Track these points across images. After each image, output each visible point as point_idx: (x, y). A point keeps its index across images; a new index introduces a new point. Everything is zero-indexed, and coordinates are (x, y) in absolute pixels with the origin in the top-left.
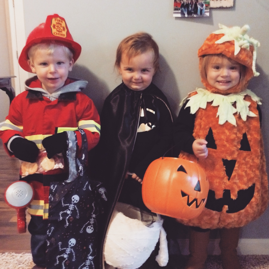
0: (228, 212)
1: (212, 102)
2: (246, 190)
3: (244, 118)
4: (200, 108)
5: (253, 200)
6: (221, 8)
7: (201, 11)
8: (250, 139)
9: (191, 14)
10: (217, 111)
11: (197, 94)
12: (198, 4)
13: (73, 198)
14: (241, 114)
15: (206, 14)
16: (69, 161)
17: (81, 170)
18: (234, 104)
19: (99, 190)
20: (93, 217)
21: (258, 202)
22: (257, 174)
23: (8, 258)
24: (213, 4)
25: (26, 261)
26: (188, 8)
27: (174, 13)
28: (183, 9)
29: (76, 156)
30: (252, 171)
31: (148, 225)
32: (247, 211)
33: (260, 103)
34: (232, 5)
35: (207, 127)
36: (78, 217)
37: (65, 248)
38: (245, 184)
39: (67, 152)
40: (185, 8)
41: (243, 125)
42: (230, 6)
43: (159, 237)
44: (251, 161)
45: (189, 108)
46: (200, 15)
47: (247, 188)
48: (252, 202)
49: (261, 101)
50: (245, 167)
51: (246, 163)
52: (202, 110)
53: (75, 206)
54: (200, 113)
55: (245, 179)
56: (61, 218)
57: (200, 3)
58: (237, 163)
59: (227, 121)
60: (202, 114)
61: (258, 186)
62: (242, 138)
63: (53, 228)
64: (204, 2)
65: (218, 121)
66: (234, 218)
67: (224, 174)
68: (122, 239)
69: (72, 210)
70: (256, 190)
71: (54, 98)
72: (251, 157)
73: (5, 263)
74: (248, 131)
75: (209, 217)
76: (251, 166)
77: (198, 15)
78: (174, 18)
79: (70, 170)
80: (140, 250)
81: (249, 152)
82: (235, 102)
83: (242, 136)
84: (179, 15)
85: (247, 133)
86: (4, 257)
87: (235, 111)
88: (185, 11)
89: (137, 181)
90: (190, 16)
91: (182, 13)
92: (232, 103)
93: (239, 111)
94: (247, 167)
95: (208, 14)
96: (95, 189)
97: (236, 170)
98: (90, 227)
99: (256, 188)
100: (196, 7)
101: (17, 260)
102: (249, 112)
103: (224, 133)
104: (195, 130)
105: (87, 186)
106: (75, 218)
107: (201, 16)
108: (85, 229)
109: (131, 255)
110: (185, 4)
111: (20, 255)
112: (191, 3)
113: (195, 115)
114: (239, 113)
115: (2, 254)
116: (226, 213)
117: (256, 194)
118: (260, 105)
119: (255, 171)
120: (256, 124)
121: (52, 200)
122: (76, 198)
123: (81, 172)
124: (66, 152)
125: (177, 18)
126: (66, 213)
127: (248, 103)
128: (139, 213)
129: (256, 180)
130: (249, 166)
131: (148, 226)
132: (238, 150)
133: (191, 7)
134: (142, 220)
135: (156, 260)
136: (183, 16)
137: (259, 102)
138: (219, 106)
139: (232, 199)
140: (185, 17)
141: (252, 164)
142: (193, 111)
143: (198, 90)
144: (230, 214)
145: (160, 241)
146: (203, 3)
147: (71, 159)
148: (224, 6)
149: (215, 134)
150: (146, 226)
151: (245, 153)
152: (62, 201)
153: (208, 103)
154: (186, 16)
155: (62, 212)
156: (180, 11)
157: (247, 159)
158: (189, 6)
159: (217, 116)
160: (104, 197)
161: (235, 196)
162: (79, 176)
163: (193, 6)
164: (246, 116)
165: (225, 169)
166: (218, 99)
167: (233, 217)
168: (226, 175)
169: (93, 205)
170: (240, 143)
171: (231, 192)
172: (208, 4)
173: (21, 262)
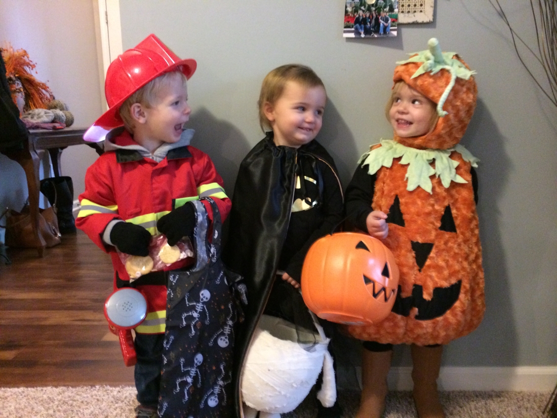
0: (417, 317)
1: (400, 158)
2: (446, 289)
3: (446, 184)
4: (383, 167)
5: (457, 304)
6: (415, 24)
7: (385, 28)
8: (456, 215)
9: (370, 34)
10: (406, 171)
11: (381, 147)
12: (380, 18)
13: (202, 294)
14: (441, 177)
15: (392, 34)
16: (197, 242)
17: (214, 253)
18: (432, 163)
19: (239, 287)
20: (230, 325)
21: (465, 308)
22: (465, 266)
23: (99, 393)
24: (402, 19)
25: (126, 398)
26: (365, 24)
27: (345, 32)
28: (358, 25)
29: (206, 235)
30: (458, 262)
31: (308, 348)
32: (446, 320)
33: (475, 165)
34: (432, 20)
35: (393, 194)
36: (207, 322)
37: (189, 369)
38: (446, 280)
39: (195, 229)
40: (360, 25)
41: (446, 193)
42: (428, 21)
43: (321, 365)
44: (456, 246)
45: (367, 166)
46: (383, 34)
47: (449, 286)
48: (455, 308)
49: (477, 163)
50: (447, 254)
51: (448, 250)
52: (386, 169)
53: (205, 306)
54: (382, 175)
55: (446, 273)
56: (184, 323)
57: (384, 16)
58: (434, 247)
59: (419, 187)
60: (385, 175)
61: (466, 284)
62: (443, 213)
63: (172, 337)
64: (389, 15)
65: (406, 186)
66: (426, 328)
67: (413, 263)
68: (269, 370)
69: (200, 312)
70: (462, 291)
71: (160, 157)
72: (456, 241)
73: (96, 400)
74: (453, 204)
75: (392, 324)
76: (456, 254)
77: (380, 34)
78: (345, 40)
79: (198, 255)
80: (295, 385)
81: (453, 233)
82: (434, 160)
83: (443, 209)
84: (352, 35)
85: (451, 205)
86: (95, 392)
87: (432, 171)
88: (361, 28)
89: (290, 284)
90: (368, 36)
91: (357, 32)
92: (428, 160)
93: (438, 173)
94: (449, 256)
95: (395, 33)
96: (232, 285)
97: (433, 258)
98: (223, 338)
99: (462, 287)
100: (377, 23)
101: (113, 397)
102: (455, 176)
103: (414, 203)
104: (375, 199)
105: (222, 279)
106: (203, 324)
107: (385, 36)
108: (216, 342)
109: (283, 393)
110: (361, 18)
111: (118, 389)
112: (369, 17)
113: (375, 177)
114: (439, 176)
115: (92, 388)
116: (414, 319)
117: (462, 296)
118: (475, 168)
119: (461, 262)
120: (466, 194)
121: (172, 296)
122: (205, 294)
123: (213, 256)
124: (193, 229)
125: (348, 39)
126: (192, 315)
127: (456, 163)
128: (294, 330)
129: (464, 276)
130: (452, 253)
131: (308, 350)
132: (436, 229)
133: (370, 23)
134: (299, 341)
135: (318, 397)
136: (358, 36)
137: (473, 163)
138: (408, 164)
139: (425, 300)
140: (361, 38)
141: (457, 251)
142: (372, 171)
143: (383, 142)
144: (420, 322)
145: (324, 371)
146: (387, 16)
147: (200, 240)
148: (420, 21)
149: (402, 205)
150: (305, 349)
151: (447, 235)
152: (186, 299)
153: (394, 159)
154: (363, 36)
155: (186, 315)
156: (353, 29)
157: (450, 244)
158: (367, 21)
159: (405, 180)
160: (244, 298)
161: (429, 294)
162: (211, 261)
163: (373, 21)
164: (449, 182)
165: (414, 255)
166: (409, 155)
167: (425, 326)
168: (416, 264)
169: (230, 307)
170: (439, 219)
171: (424, 289)
172: (395, 19)
173: (120, 400)
